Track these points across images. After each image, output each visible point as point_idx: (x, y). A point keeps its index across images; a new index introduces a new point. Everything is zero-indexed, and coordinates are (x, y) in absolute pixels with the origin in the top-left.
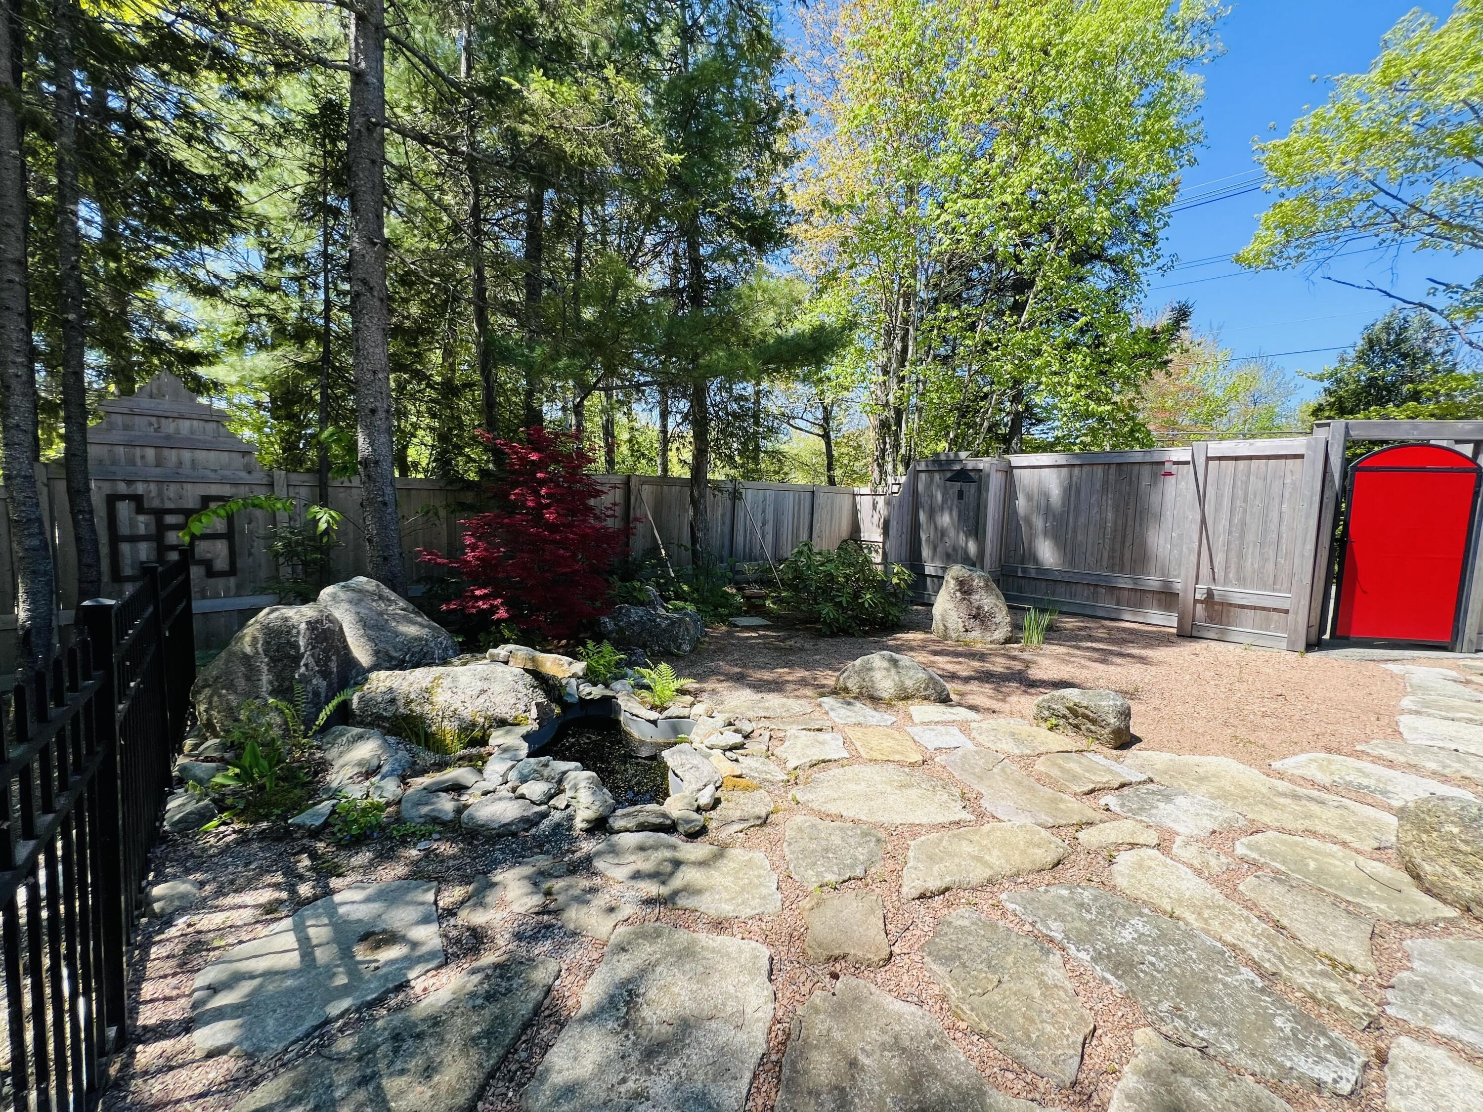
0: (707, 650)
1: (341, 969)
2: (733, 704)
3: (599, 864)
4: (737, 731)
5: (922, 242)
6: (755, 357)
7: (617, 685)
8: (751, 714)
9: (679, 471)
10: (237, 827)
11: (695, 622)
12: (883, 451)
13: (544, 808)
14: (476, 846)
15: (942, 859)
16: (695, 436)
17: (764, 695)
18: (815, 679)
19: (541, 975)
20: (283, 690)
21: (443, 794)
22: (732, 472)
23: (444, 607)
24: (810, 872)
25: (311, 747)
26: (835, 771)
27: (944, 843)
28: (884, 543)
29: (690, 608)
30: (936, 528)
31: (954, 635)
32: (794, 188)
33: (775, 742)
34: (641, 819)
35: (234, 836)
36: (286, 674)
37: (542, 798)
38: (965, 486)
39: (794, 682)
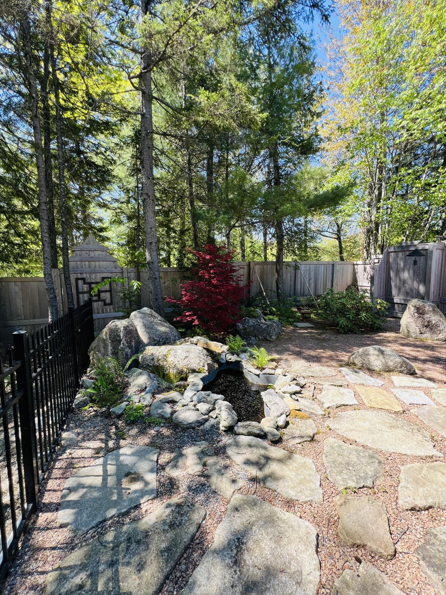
0: (283, 338)
1: (115, 491)
2: (296, 368)
3: (230, 452)
4: (297, 384)
5: (390, 140)
6: (304, 205)
7: (243, 355)
8: (304, 374)
9: (271, 258)
10: (95, 409)
11: (278, 326)
12: (369, 244)
13: (206, 416)
14: (177, 432)
15: (424, 484)
16: (278, 243)
17: (311, 364)
18: (337, 356)
19: (196, 517)
20: (115, 354)
21: (167, 404)
22: (295, 257)
23: (175, 319)
24: (339, 477)
25: (124, 376)
26: (350, 412)
27: (424, 471)
28: (371, 287)
29: (276, 319)
30: (400, 280)
31: (414, 336)
32: (323, 126)
33: (317, 391)
34: (250, 429)
35: (94, 413)
36: (116, 347)
37: (206, 412)
38: (418, 258)
39: (326, 358)
